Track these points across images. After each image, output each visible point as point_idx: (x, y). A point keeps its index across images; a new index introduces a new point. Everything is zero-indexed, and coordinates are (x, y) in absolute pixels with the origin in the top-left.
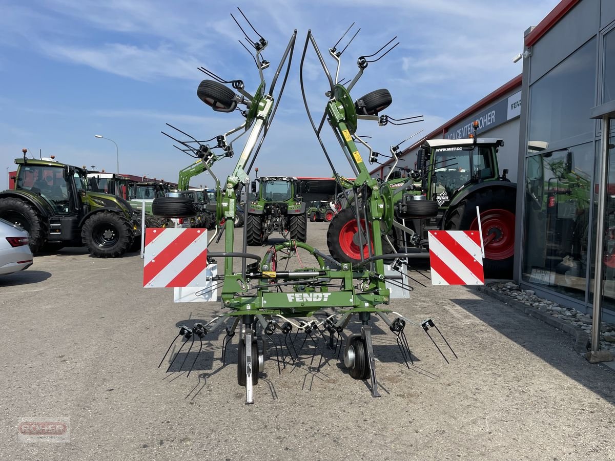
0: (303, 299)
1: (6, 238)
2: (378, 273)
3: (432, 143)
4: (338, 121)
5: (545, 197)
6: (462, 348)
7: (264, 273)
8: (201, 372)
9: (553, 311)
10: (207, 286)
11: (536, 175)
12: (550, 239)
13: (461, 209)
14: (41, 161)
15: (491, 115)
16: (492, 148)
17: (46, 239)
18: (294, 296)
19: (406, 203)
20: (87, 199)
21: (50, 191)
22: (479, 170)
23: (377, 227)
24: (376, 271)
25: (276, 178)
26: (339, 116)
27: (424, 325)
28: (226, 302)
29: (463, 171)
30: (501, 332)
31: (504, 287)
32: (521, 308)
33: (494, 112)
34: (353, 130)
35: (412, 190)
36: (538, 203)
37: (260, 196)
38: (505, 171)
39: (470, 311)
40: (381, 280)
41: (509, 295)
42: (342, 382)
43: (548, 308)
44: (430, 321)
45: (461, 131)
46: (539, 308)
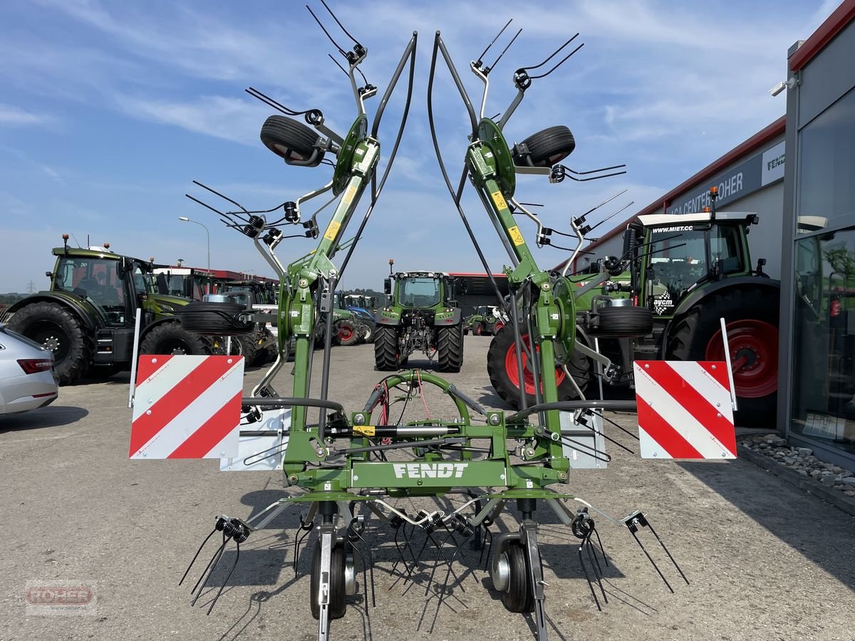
0: (420, 473)
1: (18, 361)
2: (550, 430)
3: (647, 220)
4: (485, 178)
5: (825, 303)
6: (697, 554)
7: (355, 428)
8: (258, 589)
9: (844, 484)
10: (274, 444)
11: (809, 267)
12: (834, 366)
13: (692, 320)
14: (89, 250)
15: (736, 179)
16: (741, 227)
17: (92, 360)
18: (406, 469)
19: (598, 311)
20: (151, 304)
21: (100, 293)
22: (720, 261)
23: (548, 350)
24: (547, 427)
25: (418, 273)
26: (485, 169)
27: (629, 522)
28: (290, 478)
29: (694, 262)
30: (762, 524)
31: (763, 442)
32: (791, 479)
33: (741, 174)
34: (508, 191)
35: (616, 290)
36: (814, 310)
37: (396, 299)
38: (761, 262)
39: (708, 483)
40: (555, 443)
41: (772, 456)
42: (487, 616)
43: (837, 479)
44: (640, 516)
45: (691, 205)
46: (822, 480)
